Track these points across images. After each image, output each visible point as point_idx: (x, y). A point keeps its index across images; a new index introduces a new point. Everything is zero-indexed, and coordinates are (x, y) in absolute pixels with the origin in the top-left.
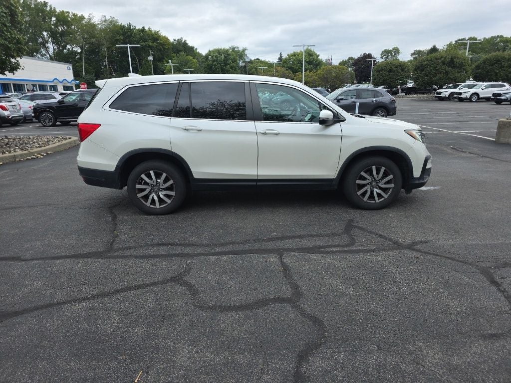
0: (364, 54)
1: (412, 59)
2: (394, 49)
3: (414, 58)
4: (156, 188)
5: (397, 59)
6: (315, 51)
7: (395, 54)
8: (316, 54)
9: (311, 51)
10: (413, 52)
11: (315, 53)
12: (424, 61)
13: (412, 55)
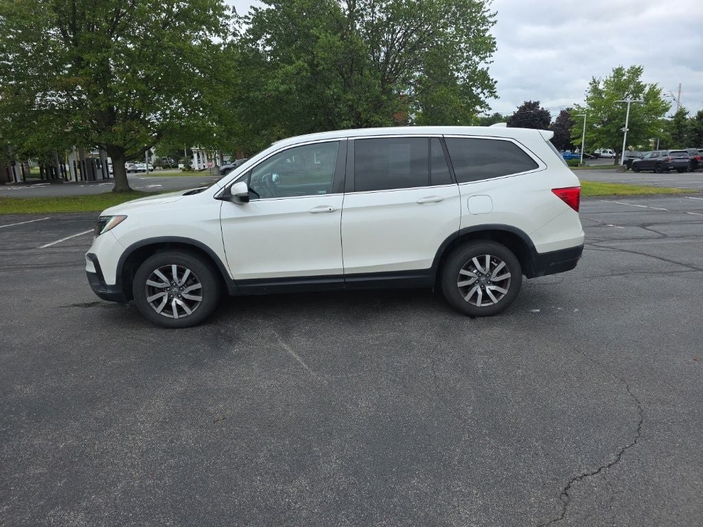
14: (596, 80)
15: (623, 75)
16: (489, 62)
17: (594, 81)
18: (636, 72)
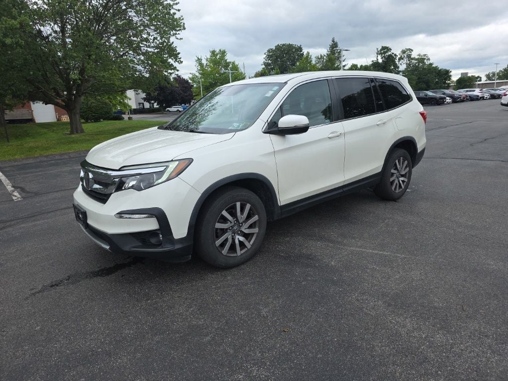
14: (200, 58)
15: (217, 55)
16: (179, 38)
17: (198, 58)
18: (223, 53)
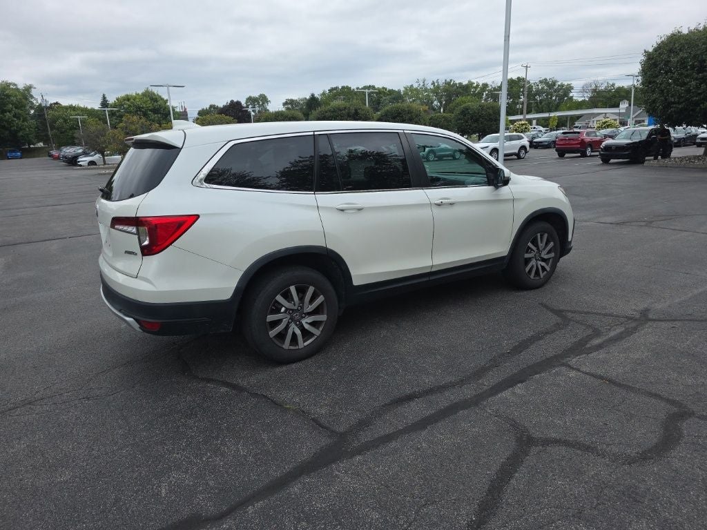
0: (232, 101)
1: (284, 109)
2: (261, 96)
3: (288, 109)
4: (296, 315)
5: (266, 110)
6: (160, 94)
7: (263, 103)
8: (162, 99)
9: (154, 94)
10: (284, 101)
11: (160, 97)
12: (326, 112)
13: (285, 104)
